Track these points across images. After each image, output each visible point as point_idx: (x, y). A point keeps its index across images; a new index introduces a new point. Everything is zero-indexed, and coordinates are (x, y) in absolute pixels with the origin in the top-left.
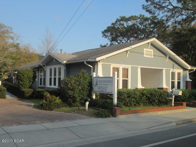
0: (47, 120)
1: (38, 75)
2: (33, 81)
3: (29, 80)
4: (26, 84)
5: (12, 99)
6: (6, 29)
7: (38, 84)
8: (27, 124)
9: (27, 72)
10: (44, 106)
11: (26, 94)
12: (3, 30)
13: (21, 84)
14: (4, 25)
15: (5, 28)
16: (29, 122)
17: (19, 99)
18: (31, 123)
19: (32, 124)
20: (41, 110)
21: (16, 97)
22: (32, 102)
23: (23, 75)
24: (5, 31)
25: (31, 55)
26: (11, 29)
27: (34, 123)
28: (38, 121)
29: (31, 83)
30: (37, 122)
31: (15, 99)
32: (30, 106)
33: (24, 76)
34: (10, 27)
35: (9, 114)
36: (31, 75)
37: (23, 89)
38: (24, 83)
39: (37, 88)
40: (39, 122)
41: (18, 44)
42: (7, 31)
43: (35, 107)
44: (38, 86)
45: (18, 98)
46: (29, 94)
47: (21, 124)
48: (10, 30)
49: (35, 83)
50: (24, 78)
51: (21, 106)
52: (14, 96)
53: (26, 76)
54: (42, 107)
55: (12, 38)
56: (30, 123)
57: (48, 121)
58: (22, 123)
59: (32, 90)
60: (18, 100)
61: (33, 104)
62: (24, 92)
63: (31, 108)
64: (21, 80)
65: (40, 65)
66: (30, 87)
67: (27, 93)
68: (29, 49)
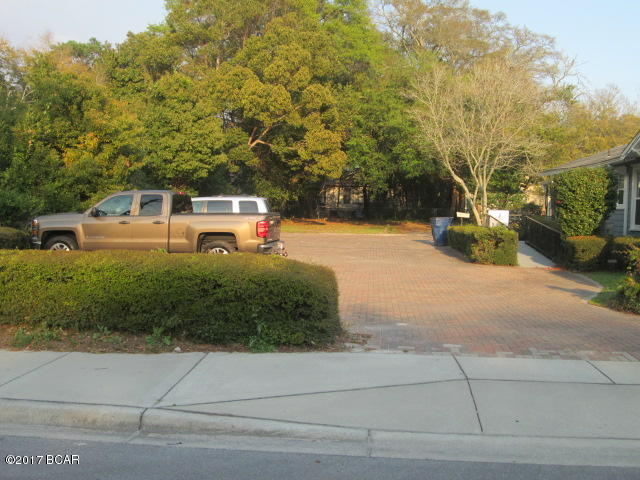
0: (623, 350)
1: (630, 189)
2: (609, 211)
3: (593, 206)
4: (582, 221)
5: (537, 268)
6: (534, 44)
7: (628, 222)
8: (544, 357)
9: (586, 178)
10: (629, 298)
11: (579, 254)
12: (526, 48)
13: (565, 221)
14: (527, 32)
15: (532, 41)
16: (556, 349)
17: (557, 270)
18: (562, 353)
19: (563, 358)
20: (618, 310)
21: (549, 261)
22: (597, 284)
23: (570, 190)
24: (534, 52)
25: (620, 124)
26: (552, 41)
27: (572, 353)
28: (587, 349)
29: (600, 217)
30: (582, 353)
31: (543, 269)
32: (583, 294)
33: (574, 192)
34: (547, 37)
35: (501, 317)
36: (600, 188)
37: (572, 238)
38: (575, 217)
39: (625, 233)
40: (591, 353)
41: (570, 88)
42: (538, 49)
43: (601, 299)
44: (628, 227)
45: (556, 267)
46: (592, 256)
47: (526, 353)
48: (547, 48)
49: (613, 216)
50: (576, 200)
51: (555, 293)
52: (544, 258)
53: (581, 191)
54: (621, 303)
55: (550, 72)
56: (558, 354)
57: (625, 353)
58: (531, 349)
59: (602, 242)
60: (555, 273)
61: (598, 290)
62: (573, 248)
63: (585, 302)
64: (565, 207)
65: (632, 154)
66: (597, 232)
67: (583, 251)
68: (614, 102)
